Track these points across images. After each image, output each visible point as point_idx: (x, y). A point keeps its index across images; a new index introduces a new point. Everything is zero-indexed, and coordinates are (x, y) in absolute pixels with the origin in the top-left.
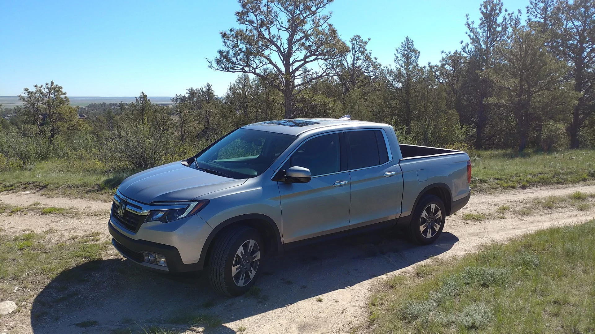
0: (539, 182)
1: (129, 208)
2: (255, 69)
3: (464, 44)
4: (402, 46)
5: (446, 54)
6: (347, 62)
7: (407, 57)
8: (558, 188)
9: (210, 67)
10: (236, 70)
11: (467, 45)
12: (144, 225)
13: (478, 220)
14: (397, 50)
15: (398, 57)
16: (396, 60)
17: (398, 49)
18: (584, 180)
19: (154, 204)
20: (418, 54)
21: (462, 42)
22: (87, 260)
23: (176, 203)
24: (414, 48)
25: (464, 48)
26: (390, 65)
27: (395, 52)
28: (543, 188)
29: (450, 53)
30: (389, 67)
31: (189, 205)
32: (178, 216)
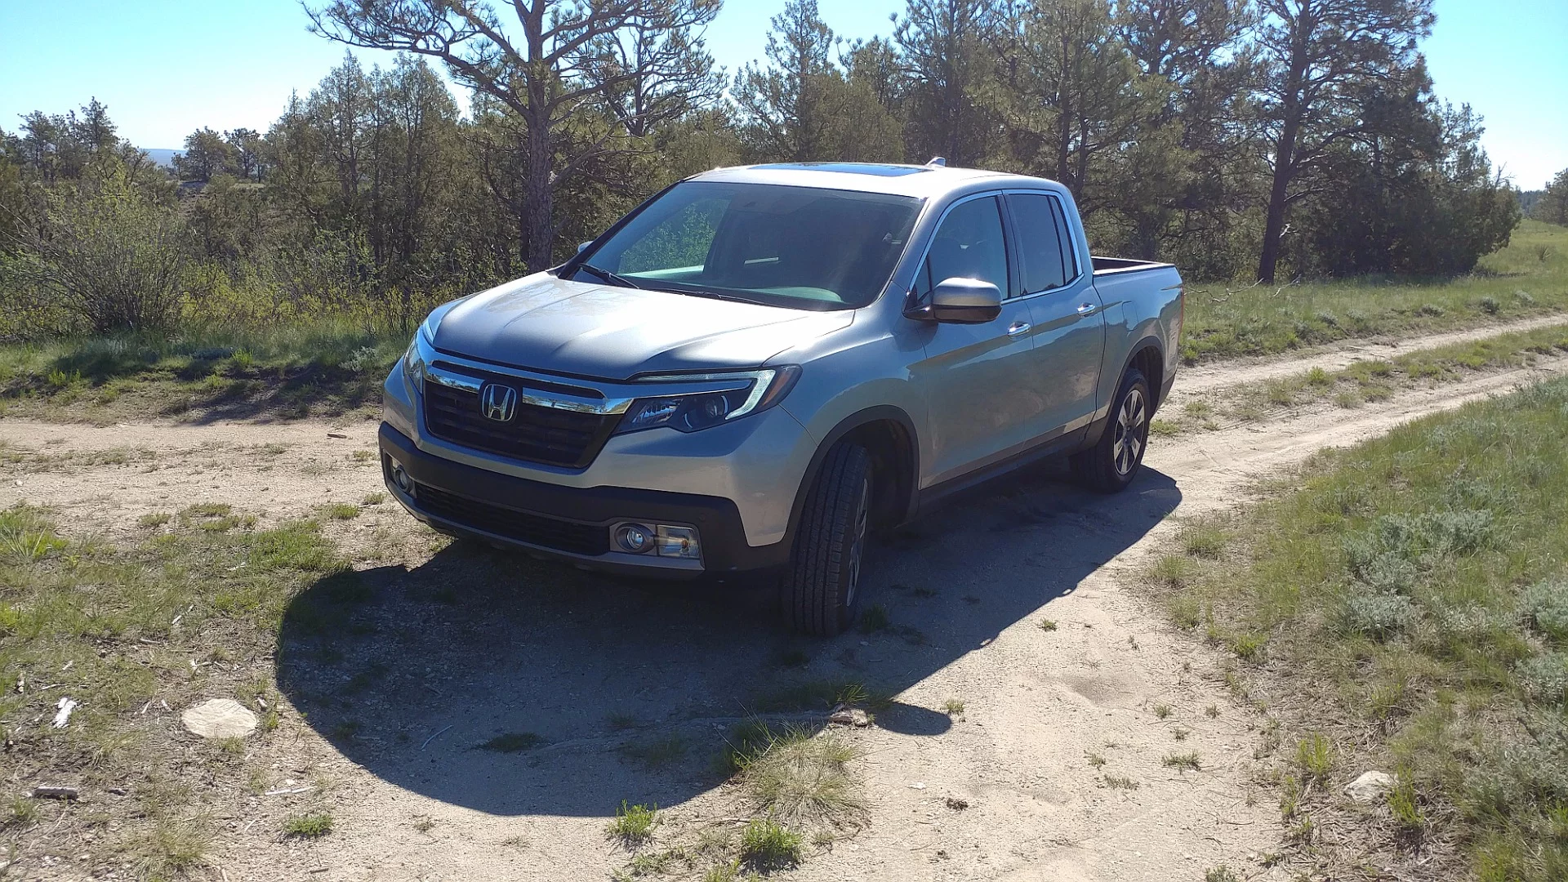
0: (1215, 351)
1: (530, 397)
2: (447, 44)
3: (899, 23)
4: (788, 13)
5: (851, 43)
6: (621, 47)
7: (801, 43)
8: (1254, 364)
9: (314, 31)
10: (395, 45)
11: (906, 26)
12: (616, 443)
13: (1169, 435)
14: (775, 21)
15: (776, 42)
16: (772, 49)
17: (777, 19)
18: (1292, 345)
19: (640, 379)
20: (827, 36)
21: (894, 18)
22: (316, 576)
23: (707, 377)
24: (818, 19)
25: (900, 32)
26: (755, 61)
27: (770, 26)
28: (1226, 363)
29: (860, 42)
30: (752, 66)
31: (755, 381)
32: (728, 413)
